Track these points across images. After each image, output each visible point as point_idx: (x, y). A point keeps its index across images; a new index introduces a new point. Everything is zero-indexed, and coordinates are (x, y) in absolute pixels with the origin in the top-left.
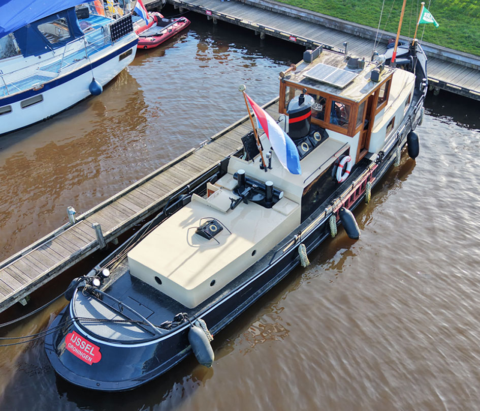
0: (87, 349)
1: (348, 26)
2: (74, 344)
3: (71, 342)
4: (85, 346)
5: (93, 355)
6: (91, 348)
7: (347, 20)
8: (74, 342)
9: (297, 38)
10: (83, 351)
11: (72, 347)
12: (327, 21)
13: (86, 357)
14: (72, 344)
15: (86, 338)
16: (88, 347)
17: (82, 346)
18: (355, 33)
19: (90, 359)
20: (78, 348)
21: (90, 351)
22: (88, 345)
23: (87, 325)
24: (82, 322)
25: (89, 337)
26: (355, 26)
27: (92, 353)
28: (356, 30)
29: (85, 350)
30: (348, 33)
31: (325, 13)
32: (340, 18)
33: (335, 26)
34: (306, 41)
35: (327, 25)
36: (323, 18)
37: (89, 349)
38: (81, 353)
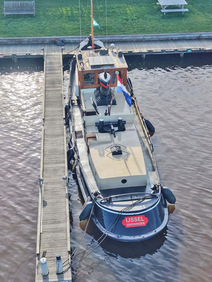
0: (139, 220)
1: (25, 40)
2: (131, 222)
3: (128, 223)
4: (137, 219)
5: (144, 220)
6: (141, 218)
7: (21, 37)
8: (130, 221)
9: (4, 55)
10: (138, 222)
11: (130, 224)
12: (9, 41)
13: (141, 224)
14: (129, 223)
15: (134, 215)
16: (139, 218)
17: (136, 220)
18: (30, 43)
19: (144, 223)
20: (134, 222)
21: (141, 220)
22: (138, 218)
23: (130, 210)
24: (126, 210)
25: (136, 214)
26: (30, 39)
27: (143, 220)
28: (31, 41)
29: (139, 221)
30: (26, 44)
31: (4, 36)
32: (16, 37)
33: (15, 42)
34: (11, 55)
35: (10, 43)
36: (5, 39)
37: (140, 219)
38: (137, 224)
